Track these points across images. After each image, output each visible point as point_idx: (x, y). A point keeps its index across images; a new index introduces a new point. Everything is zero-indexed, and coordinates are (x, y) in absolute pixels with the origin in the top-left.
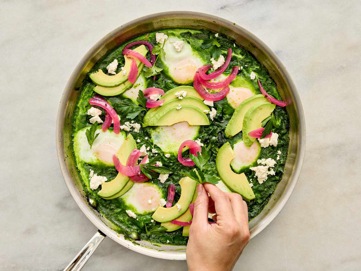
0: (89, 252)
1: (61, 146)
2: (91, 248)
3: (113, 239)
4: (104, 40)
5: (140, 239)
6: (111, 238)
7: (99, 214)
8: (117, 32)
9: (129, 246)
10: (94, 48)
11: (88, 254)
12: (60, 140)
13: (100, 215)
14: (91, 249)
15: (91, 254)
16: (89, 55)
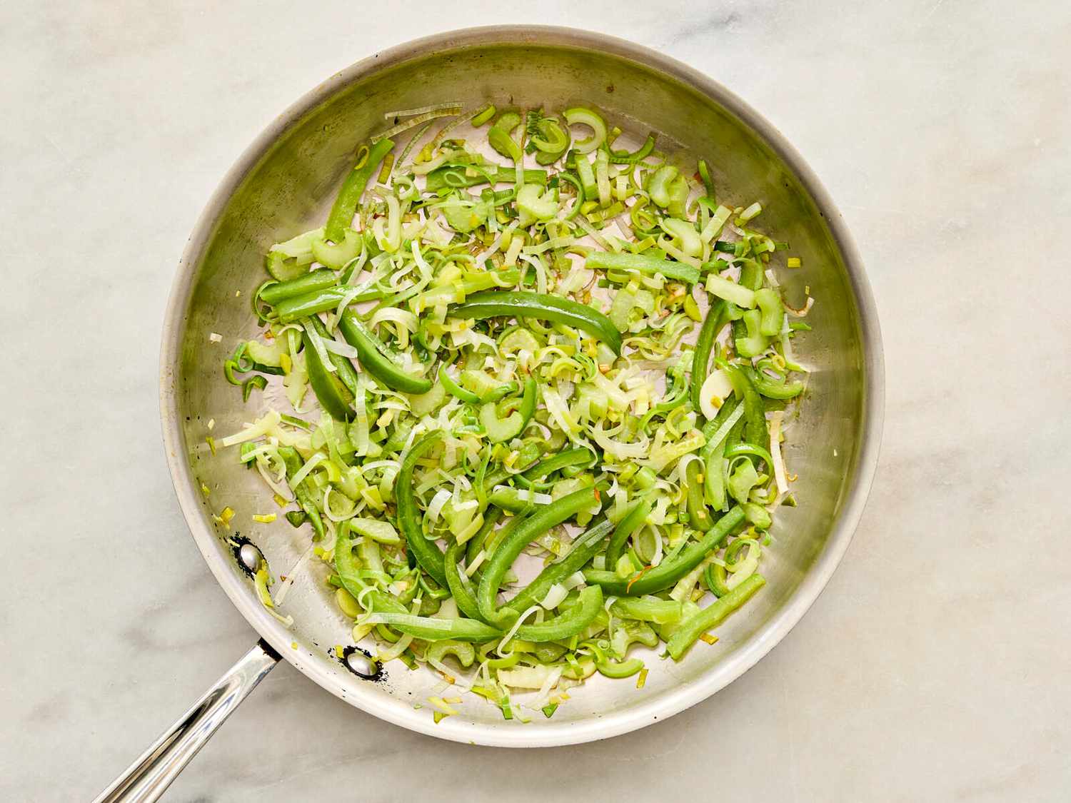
0: (230, 696)
1: (173, 387)
2: (236, 688)
3: (300, 669)
4: (324, 91)
5: (379, 677)
6: (295, 666)
8: (362, 71)
9: (344, 693)
10: (291, 112)
11: (228, 701)
12: (171, 371)
14: (237, 692)
15: (235, 702)
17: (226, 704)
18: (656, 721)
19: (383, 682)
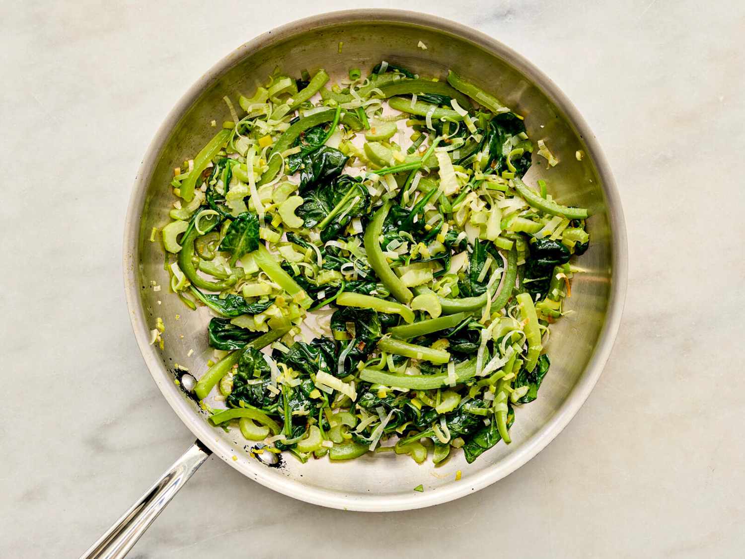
0: (176, 481)
2: (180, 474)
4: (234, 58)
5: (280, 465)
6: (221, 458)
7: (200, 408)
8: (260, 43)
9: (256, 477)
10: (211, 74)
11: (176, 483)
12: (131, 255)
13: (202, 412)
14: (181, 477)
16: (200, 86)
17: (174, 486)
18: (473, 491)
19: (283, 468)
